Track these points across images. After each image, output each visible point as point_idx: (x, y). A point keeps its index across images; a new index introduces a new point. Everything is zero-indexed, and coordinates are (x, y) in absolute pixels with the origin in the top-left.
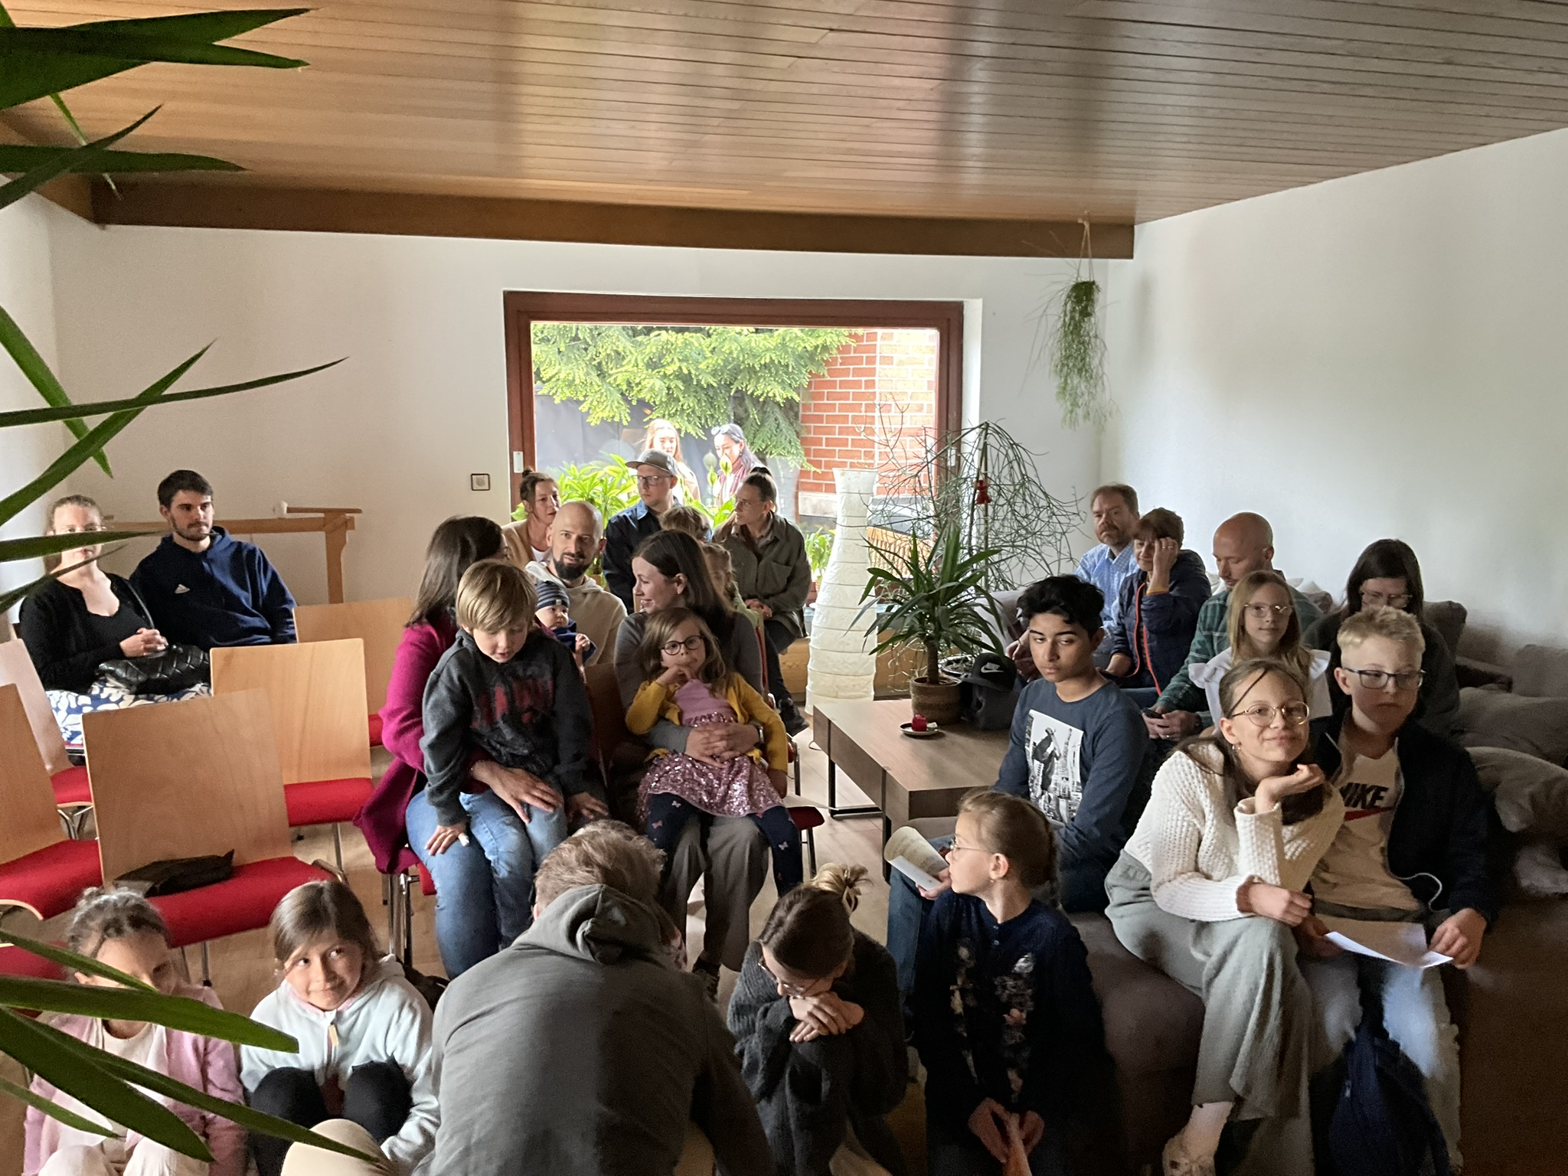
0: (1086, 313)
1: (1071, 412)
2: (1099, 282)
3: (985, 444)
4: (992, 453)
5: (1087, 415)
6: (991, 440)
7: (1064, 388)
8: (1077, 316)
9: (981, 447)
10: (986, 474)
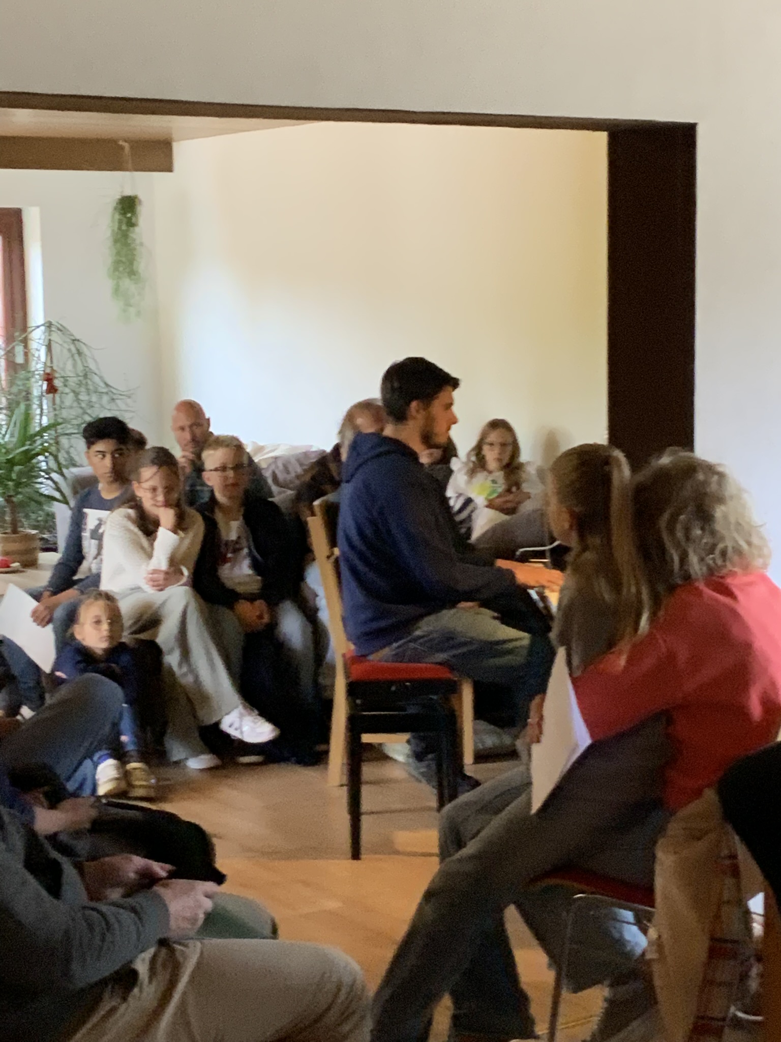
0: (131, 224)
1: (125, 311)
2: (141, 196)
3: (50, 340)
4: (56, 348)
5: (139, 314)
6: (56, 337)
7: (117, 290)
8: (124, 227)
9: (46, 343)
10: (52, 367)
